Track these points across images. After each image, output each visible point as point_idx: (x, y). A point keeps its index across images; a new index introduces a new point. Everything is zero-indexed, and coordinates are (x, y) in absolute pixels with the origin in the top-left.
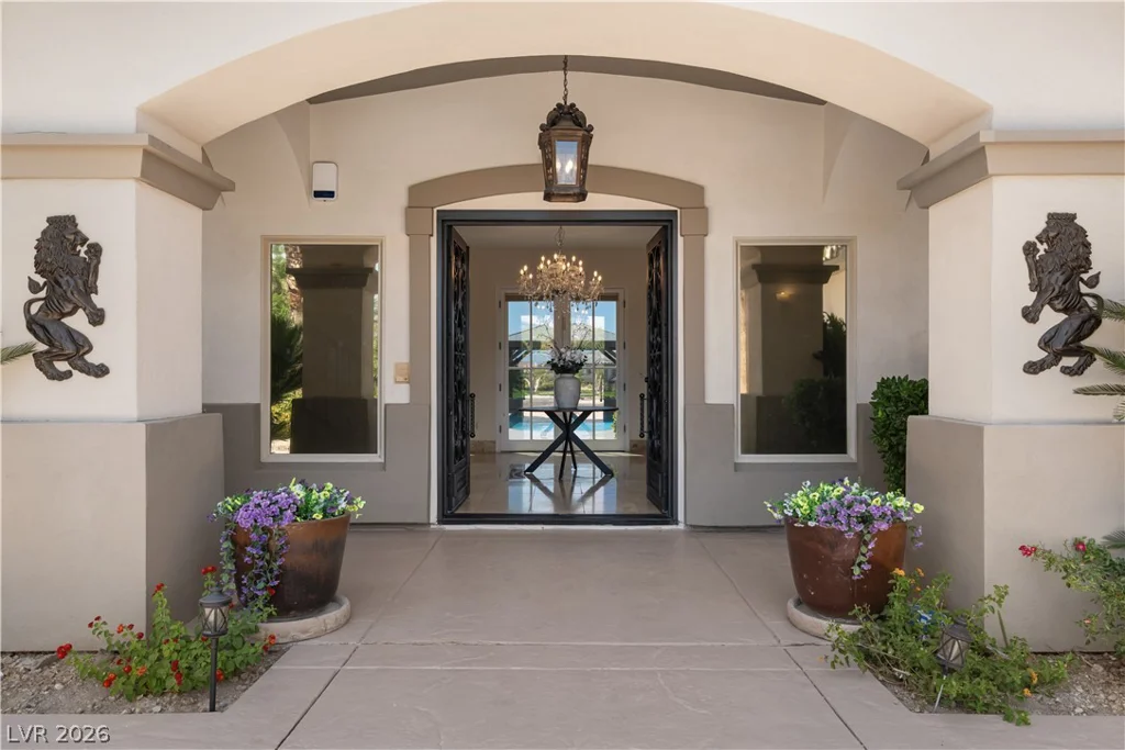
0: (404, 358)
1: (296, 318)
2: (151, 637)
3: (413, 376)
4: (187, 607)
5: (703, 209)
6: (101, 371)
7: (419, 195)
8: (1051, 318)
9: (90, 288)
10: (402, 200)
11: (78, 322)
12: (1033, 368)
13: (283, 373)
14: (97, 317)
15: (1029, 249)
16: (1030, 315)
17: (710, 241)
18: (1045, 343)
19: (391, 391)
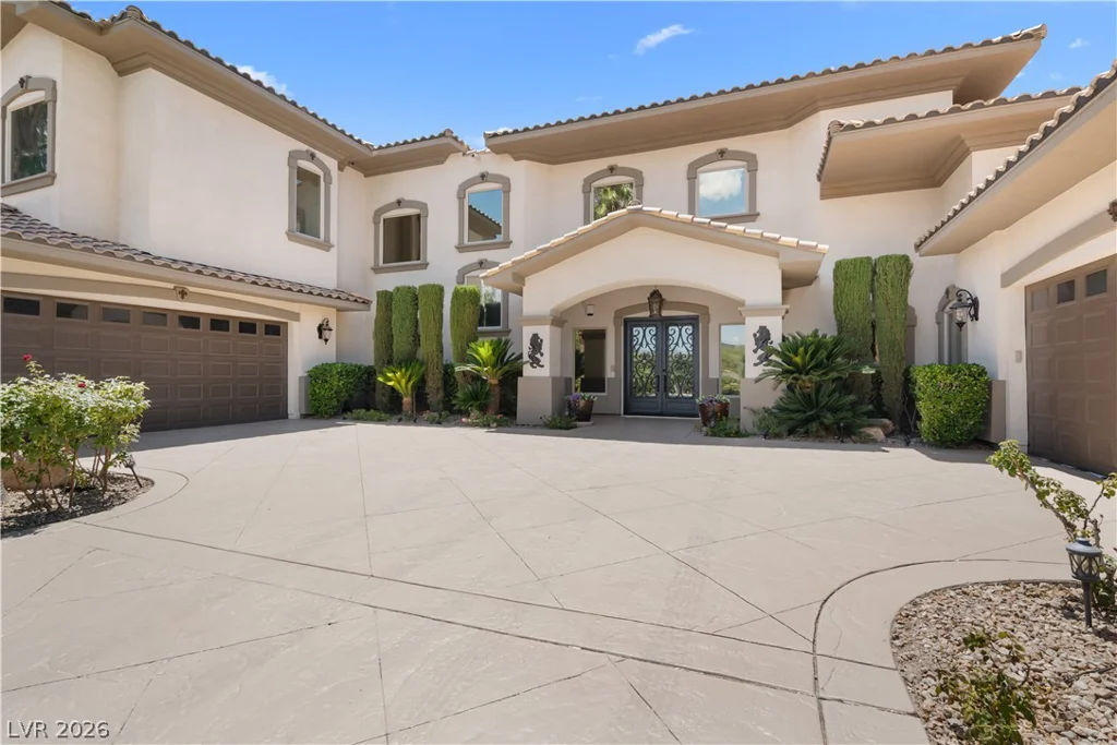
0: (613, 363)
1: (582, 351)
2: (554, 420)
3: (616, 369)
4: (561, 413)
5: (708, 314)
6: (542, 366)
7: (618, 313)
8: (760, 352)
9: (540, 348)
10: (613, 315)
11: (538, 356)
12: (756, 365)
13: (578, 371)
14: (542, 355)
15: (755, 335)
16: (755, 351)
17: (710, 325)
18: (759, 358)
19: (610, 374)
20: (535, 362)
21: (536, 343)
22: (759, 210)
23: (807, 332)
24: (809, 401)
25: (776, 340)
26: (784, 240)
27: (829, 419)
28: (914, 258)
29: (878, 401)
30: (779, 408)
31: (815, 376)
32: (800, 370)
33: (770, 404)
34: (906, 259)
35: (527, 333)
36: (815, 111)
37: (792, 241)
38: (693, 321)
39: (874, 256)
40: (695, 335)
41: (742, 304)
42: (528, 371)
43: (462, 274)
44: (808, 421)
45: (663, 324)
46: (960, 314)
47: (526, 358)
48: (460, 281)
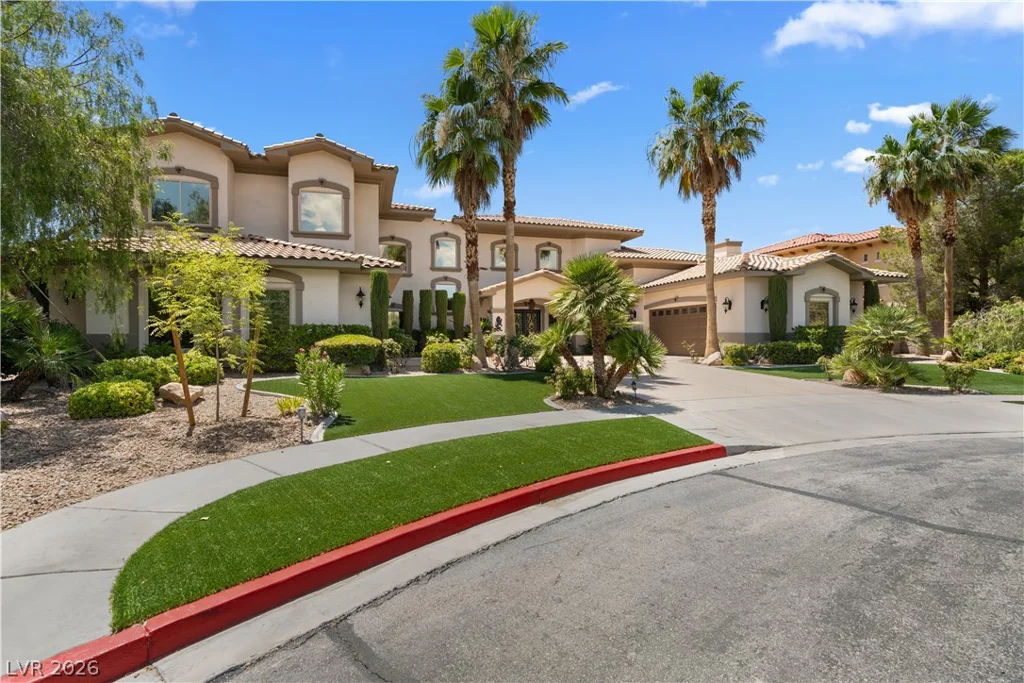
6: (502, 331)
20: (498, 329)
21: (499, 321)
22: (562, 269)
35: (495, 316)
36: (584, 237)
40: (539, 318)
43: (434, 282)
47: (494, 327)
48: (433, 286)
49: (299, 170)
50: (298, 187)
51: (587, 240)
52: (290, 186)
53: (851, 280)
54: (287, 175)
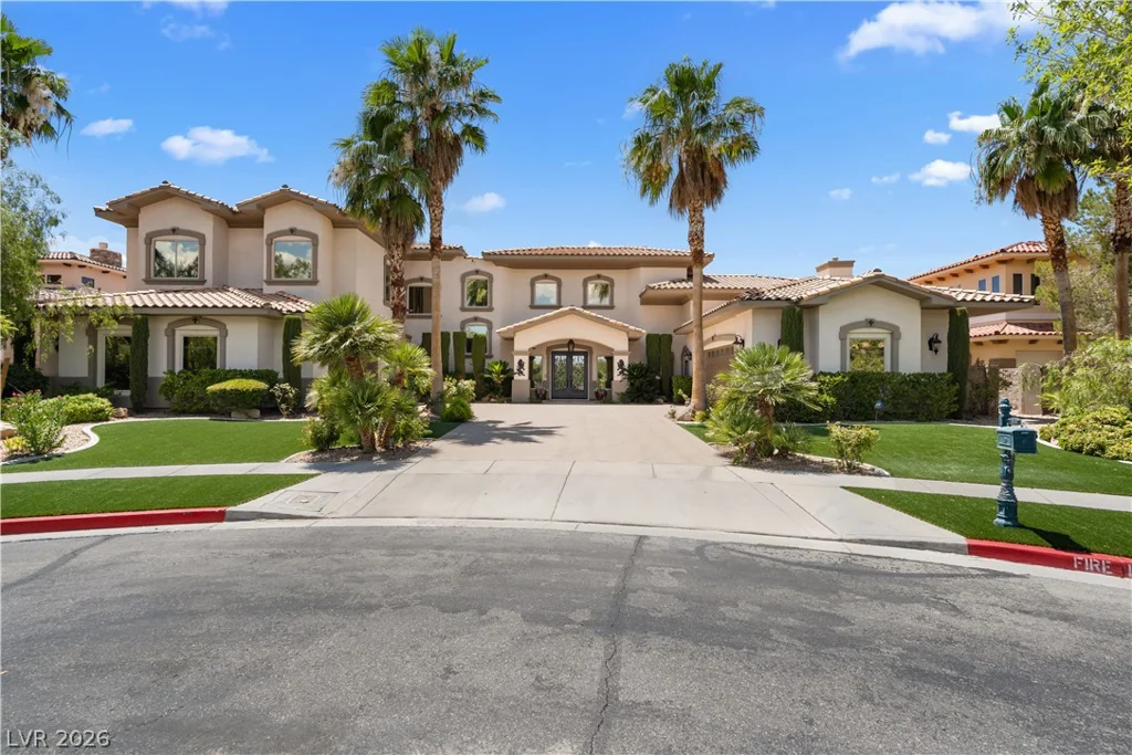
0: (546, 373)
5: (592, 351)
6: (523, 374)
7: (549, 348)
8: (620, 370)
9: (523, 367)
10: (546, 349)
11: (522, 370)
12: (618, 375)
14: (524, 369)
15: (618, 363)
16: (618, 370)
17: (593, 356)
18: (620, 372)
19: (544, 379)
20: (520, 373)
21: (521, 364)
22: (615, 304)
23: (637, 363)
24: (638, 389)
25: (626, 365)
26: (631, 327)
27: (646, 395)
28: (673, 334)
29: (661, 388)
30: (627, 392)
31: (641, 380)
32: (637, 377)
33: (624, 391)
34: (670, 336)
35: (517, 359)
36: (639, 266)
37: (633, 328)
38: (585, 354)
39: (660, 333)
40: (586, 360)
41: (612, 350)
42: (516, 377)
43: (464, 323)
44: (638, 396)
45: (570, 354)
46: (686, 358)
47: (515, 371)
48: (463, 328)
49: (275, 221)
50: (271, 238)
51: (642, 269)
52: (265, 237)
53: (922, 308)
54: (262, 227)
